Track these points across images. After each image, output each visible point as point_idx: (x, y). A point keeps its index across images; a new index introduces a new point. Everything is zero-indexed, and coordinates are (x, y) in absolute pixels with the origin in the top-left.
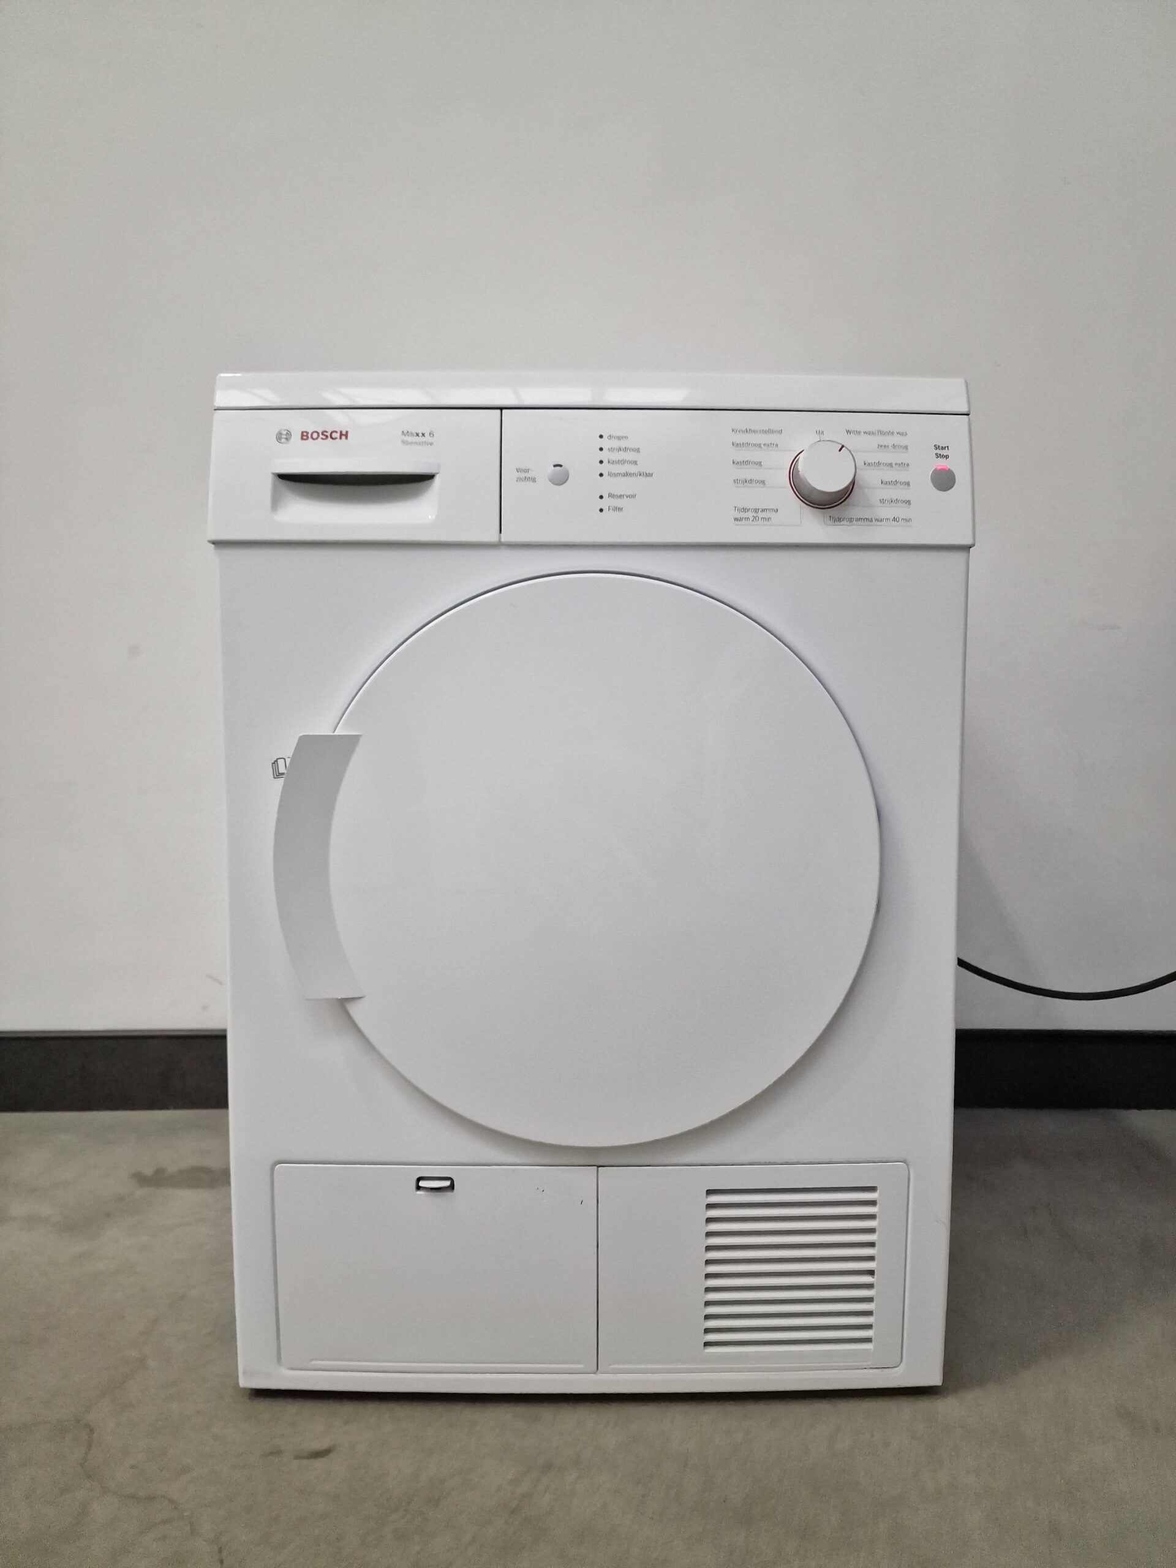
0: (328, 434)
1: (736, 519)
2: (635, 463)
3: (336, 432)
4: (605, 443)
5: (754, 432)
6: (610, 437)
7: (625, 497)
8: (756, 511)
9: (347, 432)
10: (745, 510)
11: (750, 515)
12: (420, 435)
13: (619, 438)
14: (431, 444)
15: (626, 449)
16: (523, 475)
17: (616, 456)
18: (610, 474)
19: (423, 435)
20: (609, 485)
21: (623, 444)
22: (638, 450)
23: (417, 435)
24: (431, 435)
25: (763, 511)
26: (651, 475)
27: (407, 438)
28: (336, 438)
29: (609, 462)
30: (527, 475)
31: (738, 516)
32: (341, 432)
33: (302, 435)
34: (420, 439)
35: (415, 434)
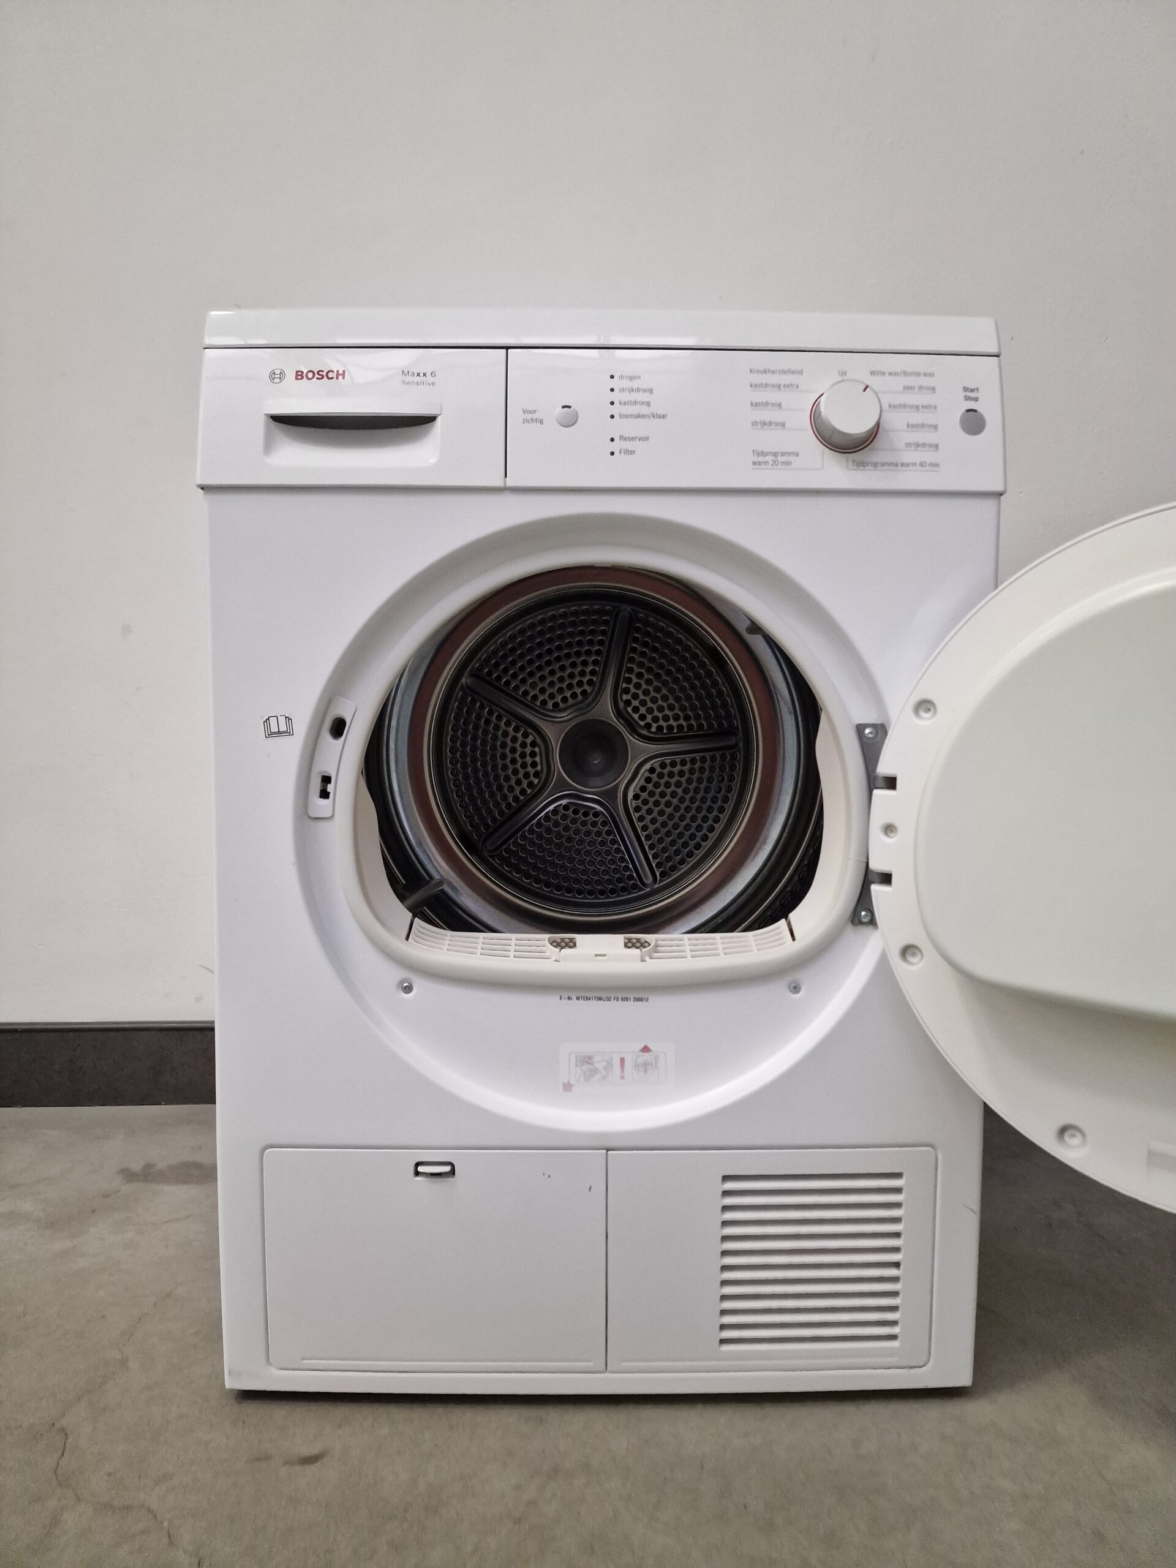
0: (324, 374)
1: (754, 463)
2: (648, 404)
3: (333, 371)
4: (615, 383)
5: (773, 372)
6: (622, 377)
7: (637, 439)
8: (775, 454)
9: (344, 371)
10: (763, 454)
11: (769, 458)
12: (422, 375)
13: (631, 378)
14: (433, 384)
15: (638, 390)
16: (529, 416)
17: (626, 397)
18: (621, 416)
19: (424, 375)
20: (621, 427)
21: (635, 384)
22: (651, 391)
23: (418, 375)
25: (783, 454)
26: (664, 417)
27: (408, 378)
28: (333, 378)
29: (620, 403)
30: (534, 416)
31: (756, 459)
32: (338, 371)
33: (297, 375)
35: (416, 374)
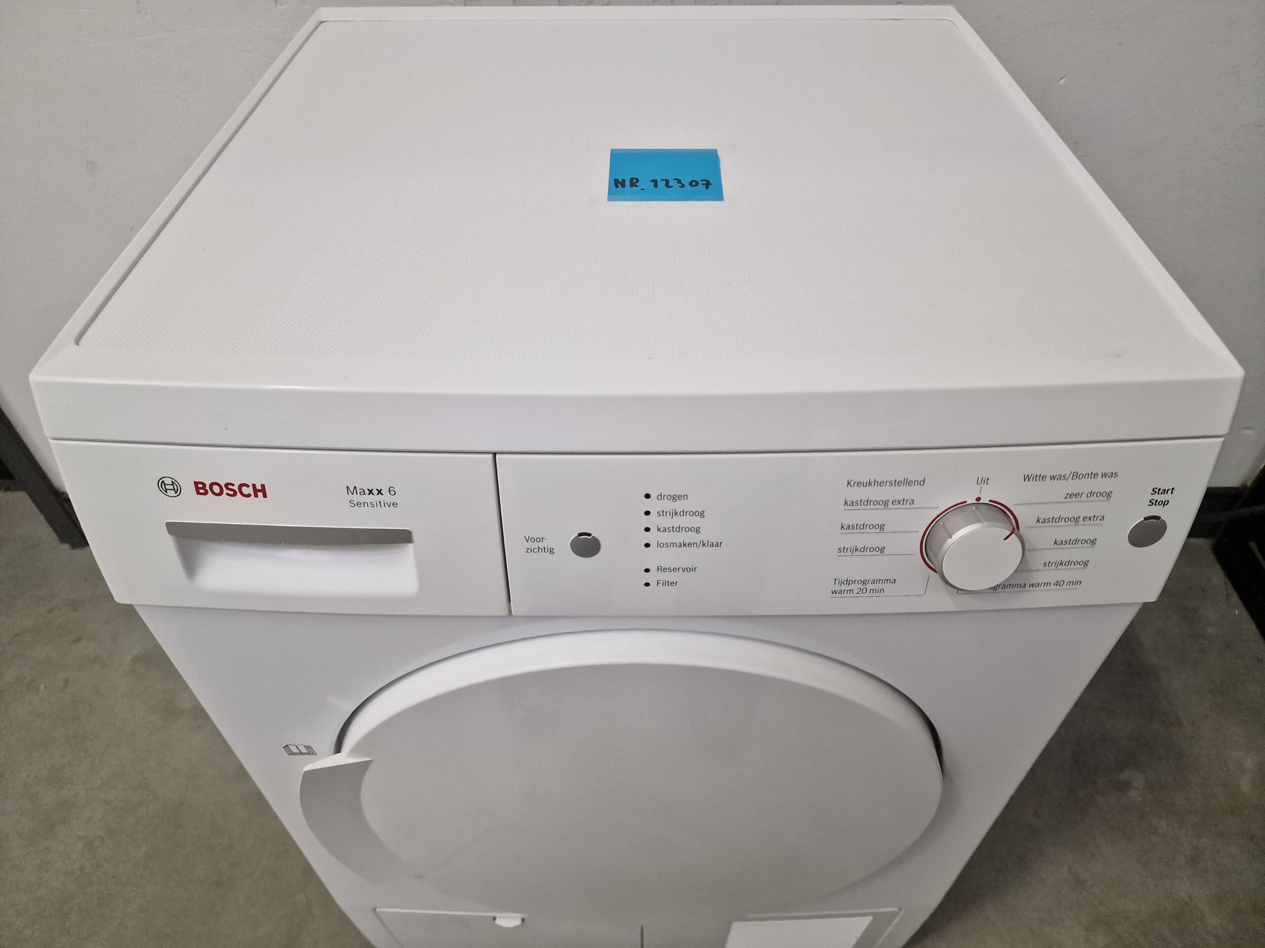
0: (236, 488)
1: (834, 592)
2: (698, 530)
3: (248, 486)
4: (652, 505)
5: (881, 484)
6: (661, 497)
7: (681, 569)
8: (864, 582)
9: (263, 486)
10: (848, 582)
11: (855, 587)
12: (375, 492)
13: (675, 498)
14: (395, 504)
15: (684, 513)
16: (535, 545)
17: (667, 522)
18: (659, 545)
19: (380, 492)
20: (659, 557)
21: (679, 506)
22: (702, 514)
23: (371, 492)
24: (392, 493)
25: (874, 582)
26: (718, 545)
27: (357, 498)
28: (249, 496)
29: (659, 530)
30: (541, 545)
31: (837, 588)
32: (254, 486)
33: (197, 489)
34: (375, 498)
35: (367, 492)
